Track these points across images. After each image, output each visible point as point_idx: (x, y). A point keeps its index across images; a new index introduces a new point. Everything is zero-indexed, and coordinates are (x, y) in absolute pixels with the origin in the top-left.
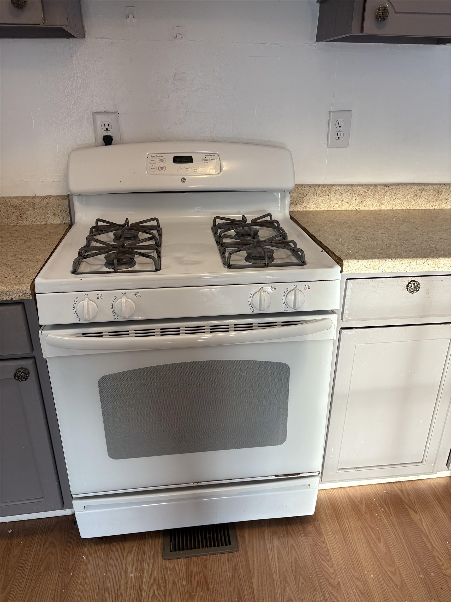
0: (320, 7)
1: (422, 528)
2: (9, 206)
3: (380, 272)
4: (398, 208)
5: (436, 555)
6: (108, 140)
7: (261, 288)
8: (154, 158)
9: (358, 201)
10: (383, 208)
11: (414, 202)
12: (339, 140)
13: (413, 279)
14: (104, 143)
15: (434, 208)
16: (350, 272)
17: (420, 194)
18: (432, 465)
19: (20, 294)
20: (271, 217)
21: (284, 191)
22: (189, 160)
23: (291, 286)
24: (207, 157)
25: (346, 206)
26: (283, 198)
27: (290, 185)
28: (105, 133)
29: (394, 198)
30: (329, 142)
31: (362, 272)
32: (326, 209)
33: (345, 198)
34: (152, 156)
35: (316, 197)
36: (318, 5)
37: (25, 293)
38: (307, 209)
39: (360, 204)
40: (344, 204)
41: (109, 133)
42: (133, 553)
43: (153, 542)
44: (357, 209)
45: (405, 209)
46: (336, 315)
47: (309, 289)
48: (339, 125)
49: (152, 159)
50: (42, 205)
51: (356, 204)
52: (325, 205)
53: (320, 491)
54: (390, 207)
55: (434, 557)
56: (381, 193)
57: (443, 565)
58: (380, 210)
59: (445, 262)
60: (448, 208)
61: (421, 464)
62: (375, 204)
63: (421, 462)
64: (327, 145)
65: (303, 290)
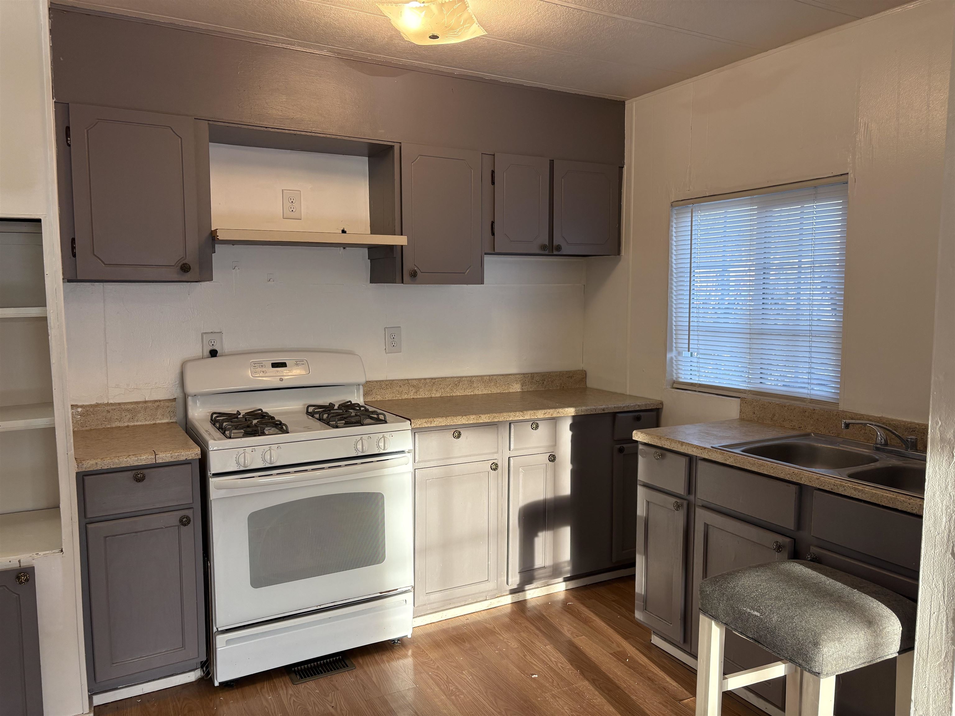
0: (370, 262)
1: (495, 630)
2: (123, 410)
3: (435, 425)
4: (444, 395)
5: (506, 641)
6: (213, 353)
7: (362, 438)
8: (256, 365)
9: (414, 391)
10: (433, 396)
11: (455, 390)
12: (394, 347)
13: (456, 430)
14: (210, 356)
15: (470, 394)
16: (416, 427)
17: (458, 384)
18: (495, 581)
19: (193, 455)
20: (351, 402)
21: (359, 385)
22: (283, 365)
23: (381, 435)
24: (298, 363)
25: (405, 396)
26: (358, 390)
27: (362, 380)
28: (211, 348)
29: (440, 388)
30: (387, 349)
31: (423, 426)
32: (390, 399)
33: (403, 389)
34: (254, 363)
35: (382, 390)
36: (369, 261)
37: (197, 454)
38: (376, 399)
39: (415, 394)
40: (403, 394)
41: (215, 348)
42: (266, 688)
43: (281, 679)
44: (414, 397)
45: (449, 395)
46: (411, 453)
47: (392, 436)
48: (393, 337)
49: (254, 366)
50: (153, 408)
51: (412, 394)
52: (389, 396)
53: (414, 628)
54: (438, 395)
55: (505, 642)
56: (430, 384)
57: (511, 644)
58: (431, 397)
59: (474, 417)
60: (480, 393)
61: (488, 581)
62: (427, 393)
63: (488, 580)
64: (386, 351)
65: (389, 438)
